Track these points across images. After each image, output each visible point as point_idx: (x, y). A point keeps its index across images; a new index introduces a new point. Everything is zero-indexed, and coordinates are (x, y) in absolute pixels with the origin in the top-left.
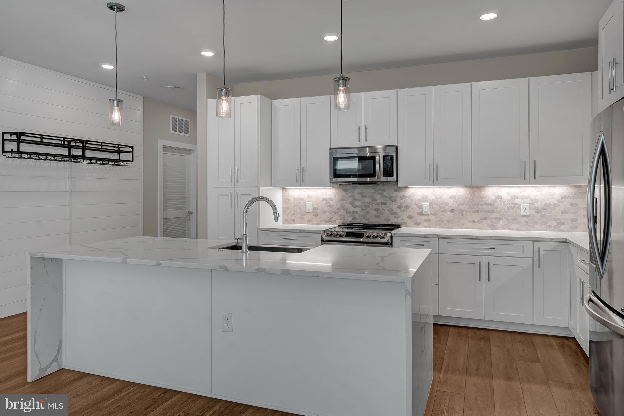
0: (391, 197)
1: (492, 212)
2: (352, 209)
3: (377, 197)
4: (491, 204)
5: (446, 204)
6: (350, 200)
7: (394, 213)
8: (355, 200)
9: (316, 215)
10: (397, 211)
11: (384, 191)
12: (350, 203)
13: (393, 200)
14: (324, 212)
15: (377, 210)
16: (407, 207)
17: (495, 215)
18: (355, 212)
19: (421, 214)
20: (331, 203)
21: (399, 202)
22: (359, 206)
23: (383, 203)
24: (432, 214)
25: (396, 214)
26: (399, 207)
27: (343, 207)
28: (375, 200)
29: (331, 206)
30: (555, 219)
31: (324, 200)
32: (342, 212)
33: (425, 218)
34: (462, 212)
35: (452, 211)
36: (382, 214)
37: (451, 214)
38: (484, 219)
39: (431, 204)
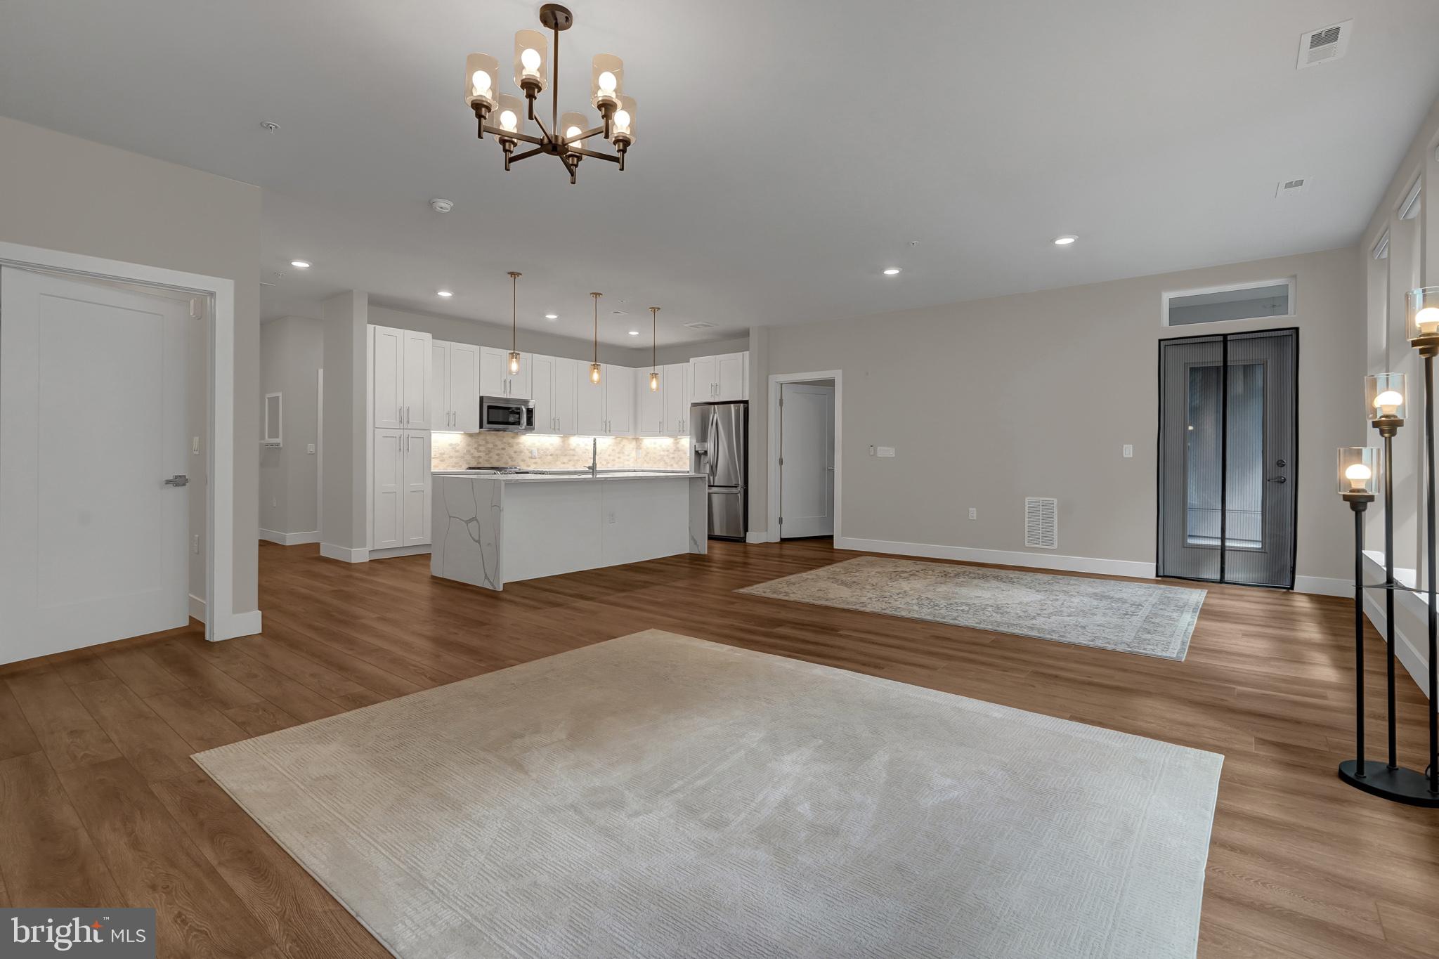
0: (509, 444)
1: (574, 455)
2: (476, 454)
3: (498, 443)
4: (574, 450)
5: (548, 449)
6: (476, 446)
7: (511, 458)
8: (480, 445)
9: (442, 461)
10: (514, 455)
11: (504, 437)
12: (475, 448)
13: (511, 445)
14: (451, 457)
15: (498, 455)
16: (521, 452)
17: (576, 458)
18: (480, 457)
19: (531, 458)
20: (458, 448)
21: (516, 448)
22: (484, 451)
23: (503, 449)
24: (539, 458)
25: (513, 458)
26: (515, 452)
27: (468, 451)
28: (496, 446)
29: (457, 451)
30: (605, 460)
31: (451, 445)
32: (468, 457)
33: (534, 460)
34: (557, 455)
35: (551, 455)
36: (502, 458)
37: (550, 457)
38: (570, 461)
39: (538, 450)
